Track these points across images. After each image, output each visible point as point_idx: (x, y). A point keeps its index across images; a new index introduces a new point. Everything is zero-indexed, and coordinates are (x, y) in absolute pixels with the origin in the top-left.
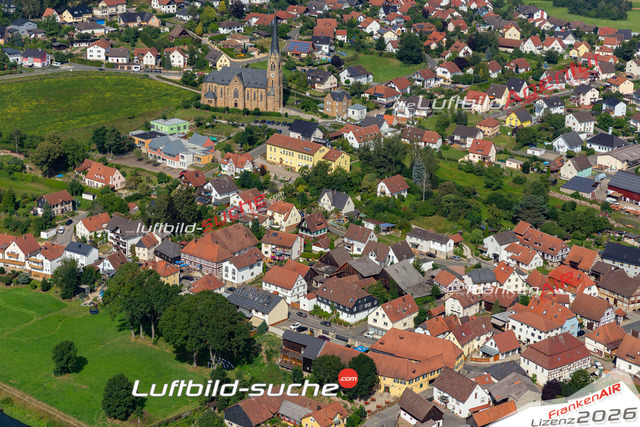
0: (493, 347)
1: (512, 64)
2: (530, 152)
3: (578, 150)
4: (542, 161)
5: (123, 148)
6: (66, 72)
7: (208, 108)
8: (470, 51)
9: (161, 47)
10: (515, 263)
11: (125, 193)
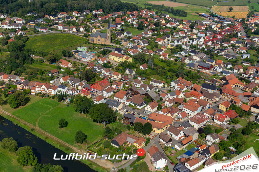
0: (180, 116)
1: (165, 30)
2: (175, 55)
3: (187, 54)
4: (179, 58)
5: (71, 55)
6: (52, 33)
7: (92, 44)
8: (155, 27)
9: (77, 26)
10: (179, 89)
11: (72, 69)
